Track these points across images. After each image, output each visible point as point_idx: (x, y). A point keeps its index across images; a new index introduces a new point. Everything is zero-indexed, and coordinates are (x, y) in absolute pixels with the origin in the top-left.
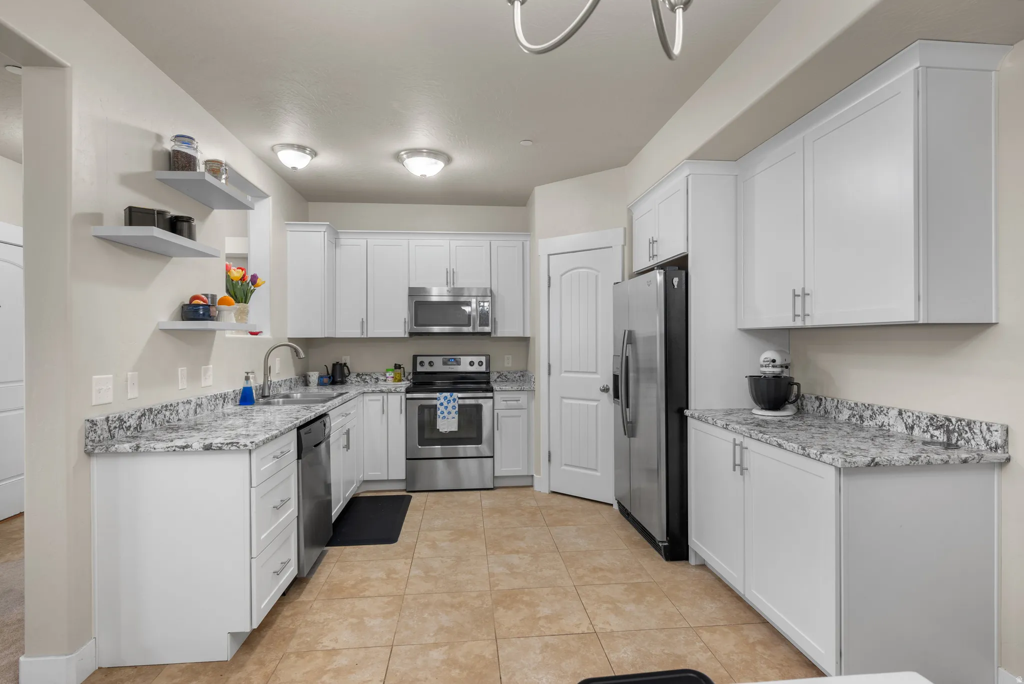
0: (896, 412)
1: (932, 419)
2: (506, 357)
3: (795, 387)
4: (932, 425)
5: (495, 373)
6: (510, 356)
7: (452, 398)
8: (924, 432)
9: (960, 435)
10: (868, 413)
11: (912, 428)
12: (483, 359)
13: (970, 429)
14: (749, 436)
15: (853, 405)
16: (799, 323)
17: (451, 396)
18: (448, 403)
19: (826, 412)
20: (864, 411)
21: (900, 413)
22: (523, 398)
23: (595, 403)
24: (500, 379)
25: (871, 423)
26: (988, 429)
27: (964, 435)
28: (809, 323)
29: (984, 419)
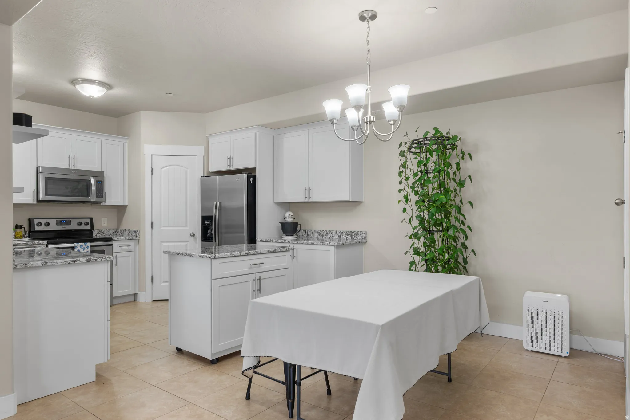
0: (335, 232)
1: (347, 232)
2: (103, 219)
3: (299, 226)
4: (346, 234)
5: (96, 230)
6: (106, 219)
7: (86, 246)
8: (344, 237)
10: (325, 234)
11: (340, 236)
12: (89, 220)
13: (357, 234)
14: (297, 243)
15: (319, 231)
16: (307, 200)
17: (85, 245)
18: (83, 250)
19: (308, 236)
20: (323, 233)
21: (336, 232)
22: (132, 244)
23: (185, 244)
24: (99, 234)
25: (326, 237)
26: (362, 233)
27: (356, 236)
28: (310, 201)
29: (361, 231)
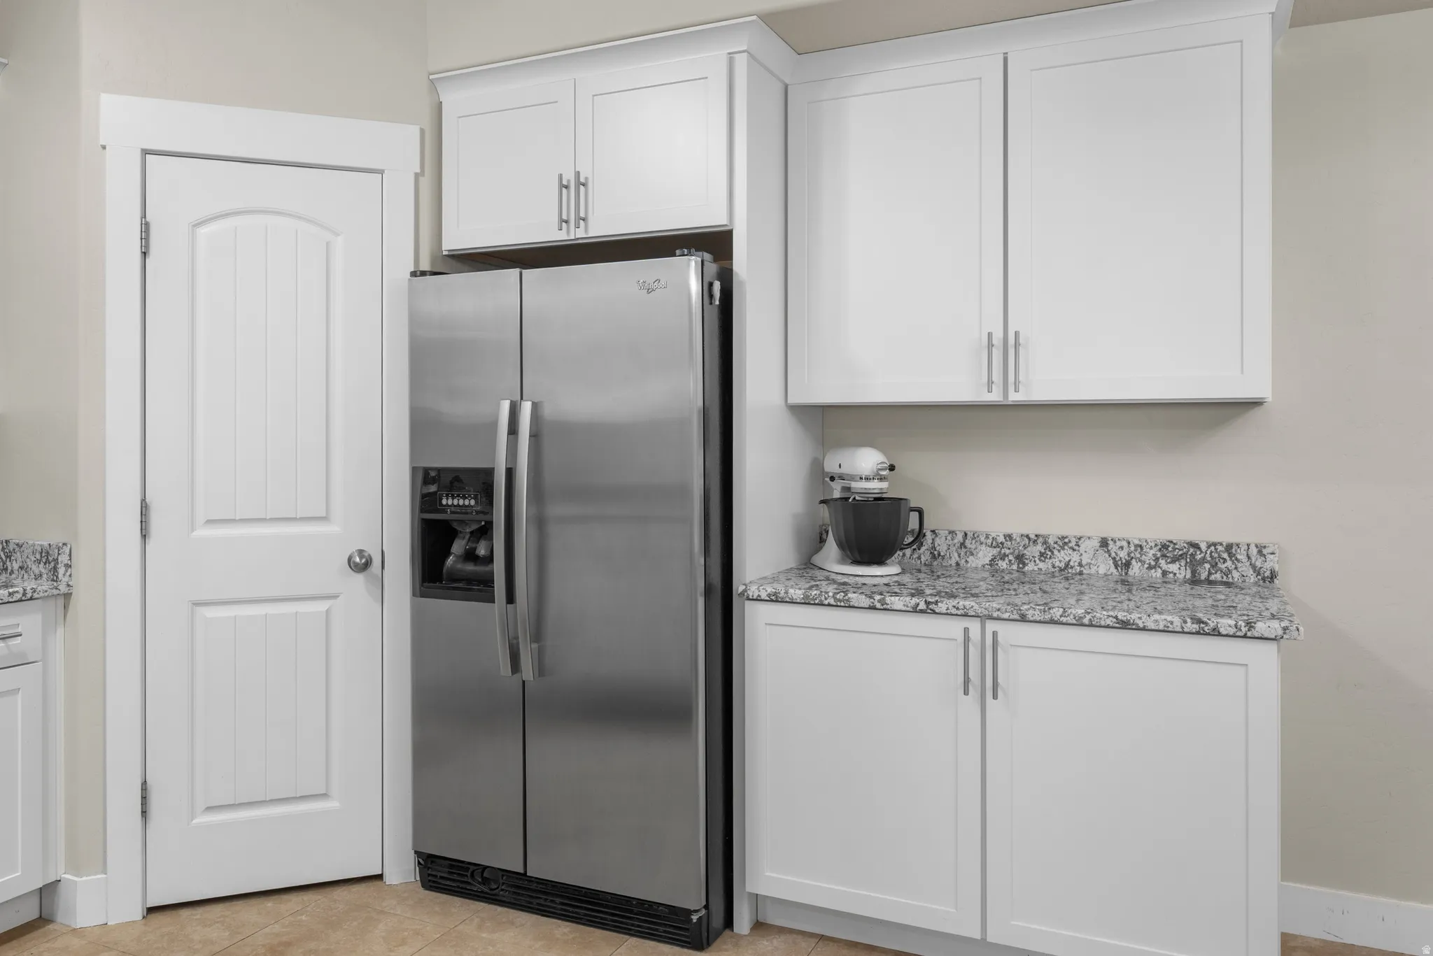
0: (1096, 543)
1: (1164, 546)
4: (1164, 556)
8: (1150, 568)
9: (1214, 565)
10: (1035, 550)
11: (1127, 565)
13: (1231, 555)
15: (1001, 539)
19: (934, 557)
20: (1025, 547)
21: (1104, 543)
22: (24, 623)
23: (322, 606)
25: (1041, 565)
26: (1260, 552)
27: (1220, 565)
29: (1253, 540)
